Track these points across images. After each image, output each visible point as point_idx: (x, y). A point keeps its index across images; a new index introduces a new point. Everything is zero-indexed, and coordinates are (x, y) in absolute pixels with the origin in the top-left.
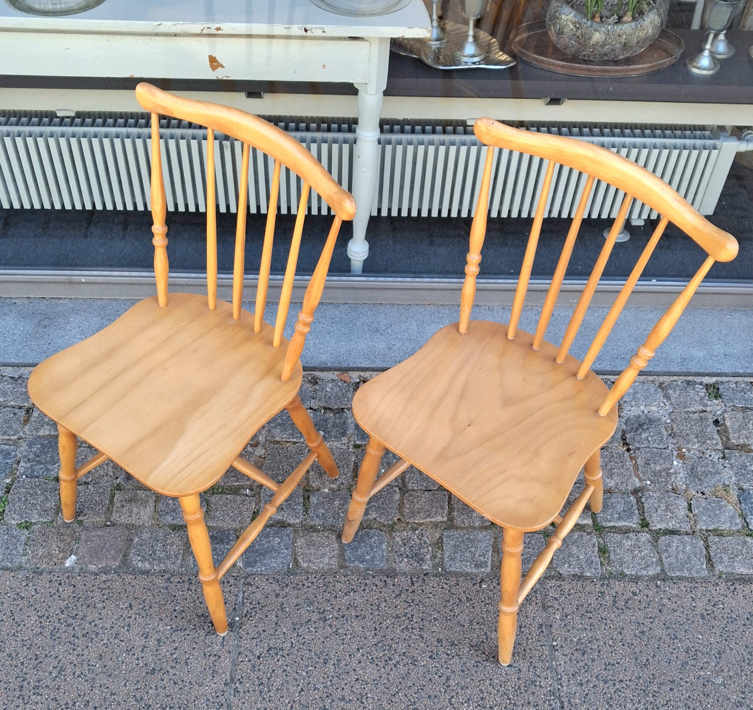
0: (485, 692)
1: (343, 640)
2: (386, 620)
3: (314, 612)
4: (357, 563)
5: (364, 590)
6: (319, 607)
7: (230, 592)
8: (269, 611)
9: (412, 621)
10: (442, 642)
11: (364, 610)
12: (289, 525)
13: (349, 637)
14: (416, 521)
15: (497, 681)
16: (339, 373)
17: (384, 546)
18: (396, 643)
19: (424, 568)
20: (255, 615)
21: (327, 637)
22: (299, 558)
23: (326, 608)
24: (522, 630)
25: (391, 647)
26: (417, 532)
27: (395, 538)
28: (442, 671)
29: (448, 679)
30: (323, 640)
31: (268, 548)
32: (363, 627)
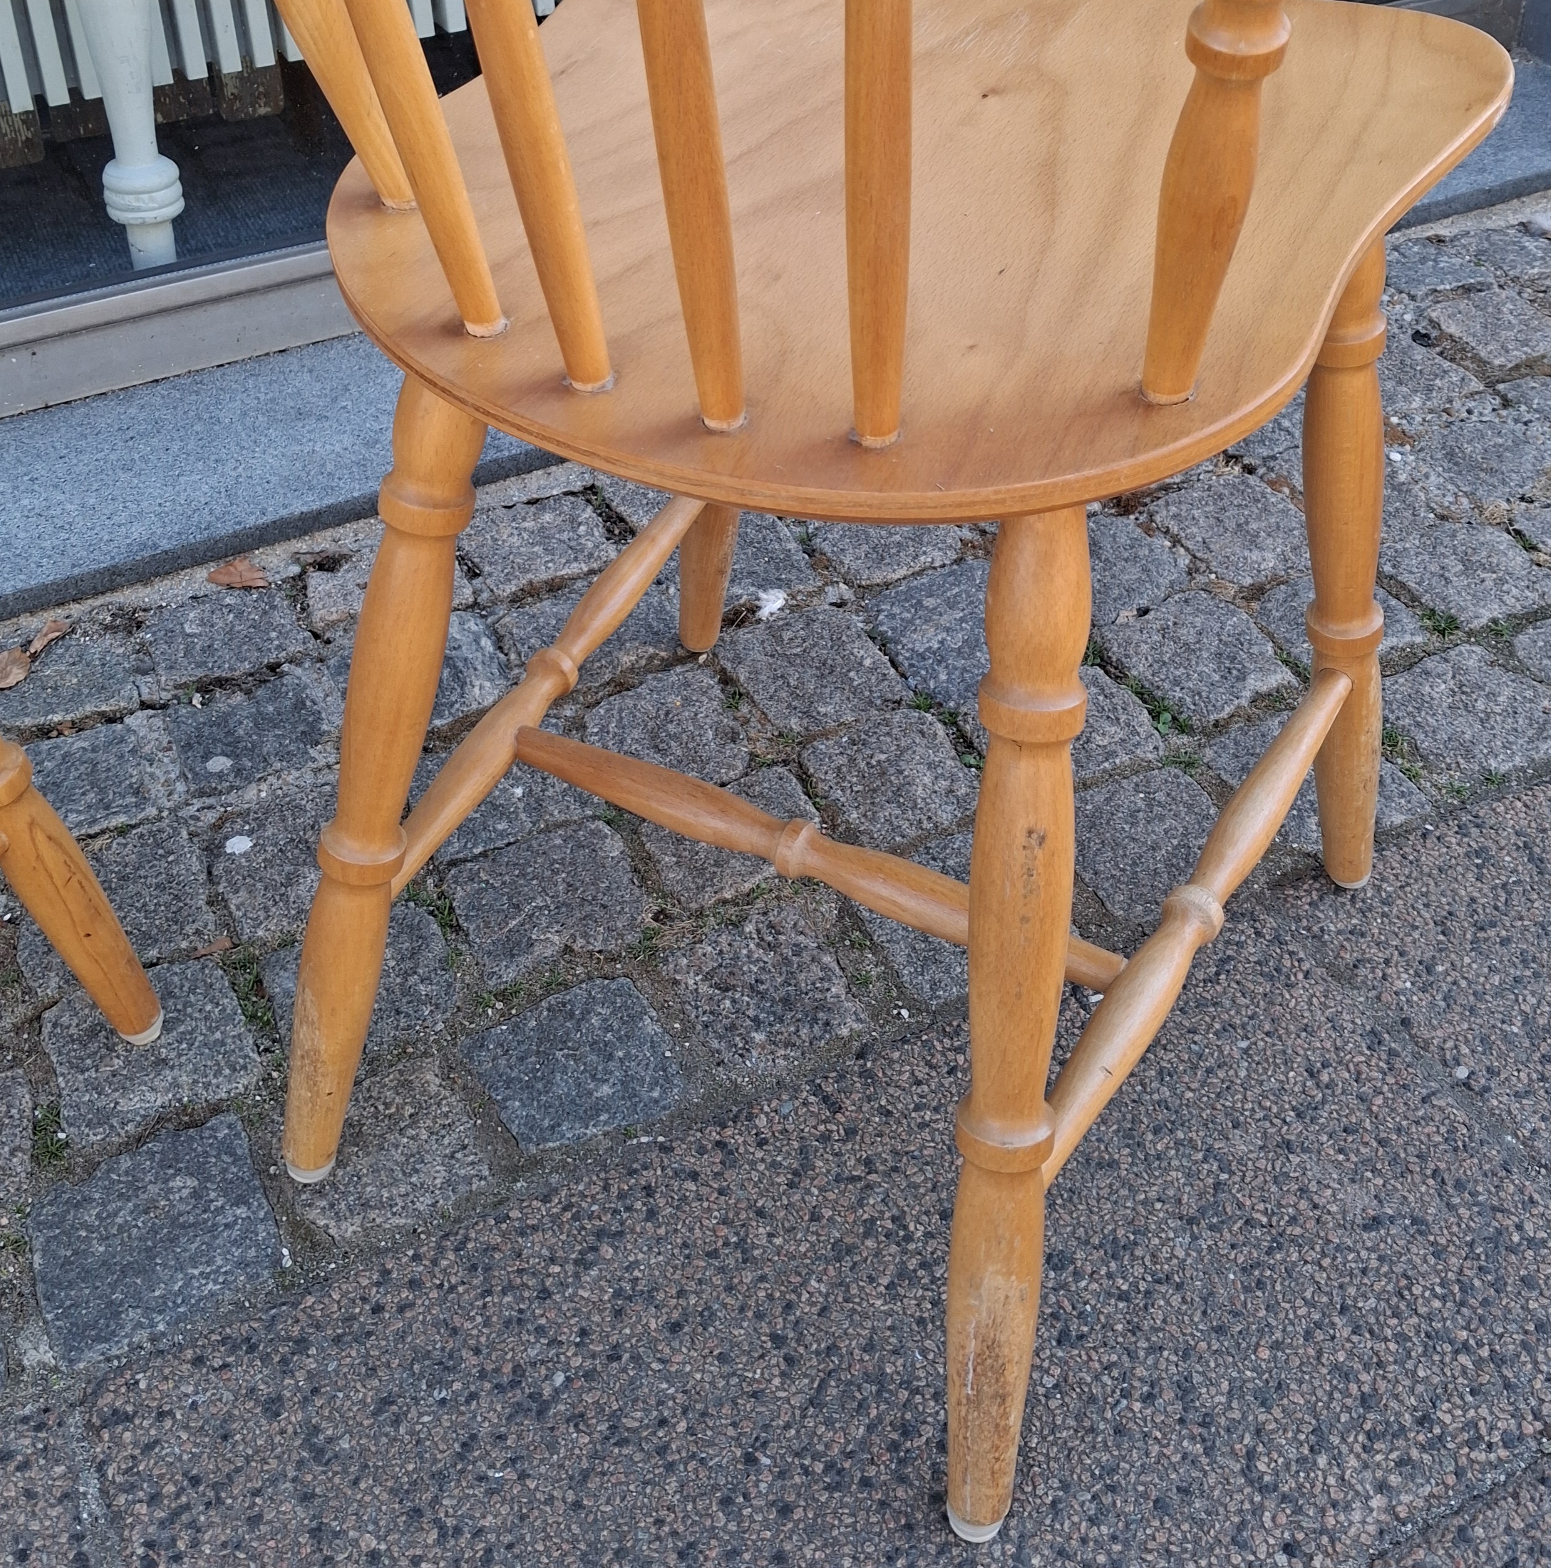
0: (1358, 1366)
1: (662, 1450)
2: (804, 1283)
3: (473, 1396)
4: (569, 1131)
5: (651, 1214)
6: (490, 1367)
7: (29, 1494)
8: (257, 1493)
9: (909, 1238)
10: (1073, 1261)
11: (692, 1286)
12: (216, 1109)
13: (682, 1426)
14: (728, 895)
15: (1372, 1302)
16: (212, 567)
17: (650, 1026)
18: (895, 1352)
19: (845, 1032)
20: (195, 1544)
21: (585, 1475)
22: (313, 1214)
23: (522, 1358)
24: (1325, 1078)
25: (880, 1379)
26: (749, 928)
27: (676, 982)
28: (1140, 1371)
29: (1185, 1390)
30: (570, 1496)
31: (154, 1230)
32: (722, 1358)
